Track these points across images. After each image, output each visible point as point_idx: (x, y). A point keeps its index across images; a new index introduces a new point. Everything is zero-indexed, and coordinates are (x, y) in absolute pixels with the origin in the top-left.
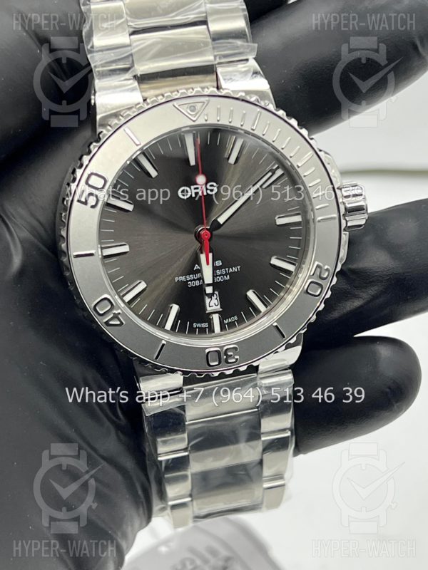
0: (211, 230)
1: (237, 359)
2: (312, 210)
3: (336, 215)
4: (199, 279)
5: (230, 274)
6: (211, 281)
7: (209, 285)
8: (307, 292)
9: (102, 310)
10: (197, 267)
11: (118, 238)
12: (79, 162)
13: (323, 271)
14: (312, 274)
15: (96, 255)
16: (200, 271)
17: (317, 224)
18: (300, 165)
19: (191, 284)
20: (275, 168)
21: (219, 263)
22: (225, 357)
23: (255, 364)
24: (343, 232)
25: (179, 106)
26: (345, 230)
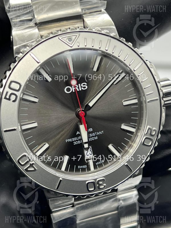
0: (85, 111)
1: (105, 186)
2: (144, 95)
3: (158, 98)
4: (80, 140)
5: (98, 136)
6: (87, 141)
7: (86, 143)
8: (144, 144)
9: (23, 162)
10: (78, 133)
11: (30, 119)
12: (4, 75)
13: (152, 131)
14: (146, 133)
15: (17, 130)
16: (80, 135)
17: (148, 104)
18: (135, 70)
19: (75, 143)
20: (120, 72)
21: (91, 130)
22: (98, 185)
23: (116, 188)
24: (162, 107)
25: (62, 38)
26: (163, 106)
